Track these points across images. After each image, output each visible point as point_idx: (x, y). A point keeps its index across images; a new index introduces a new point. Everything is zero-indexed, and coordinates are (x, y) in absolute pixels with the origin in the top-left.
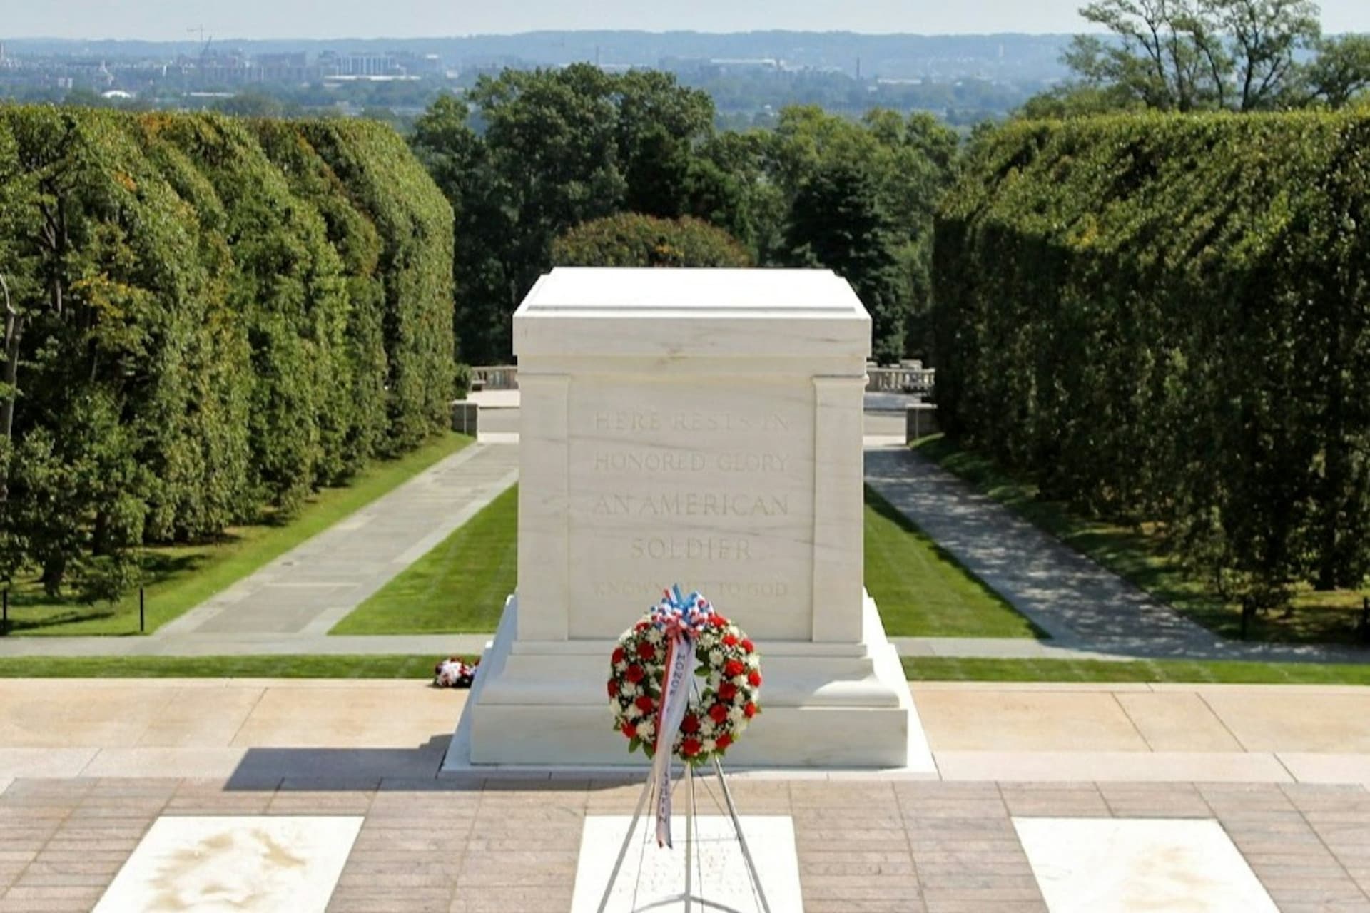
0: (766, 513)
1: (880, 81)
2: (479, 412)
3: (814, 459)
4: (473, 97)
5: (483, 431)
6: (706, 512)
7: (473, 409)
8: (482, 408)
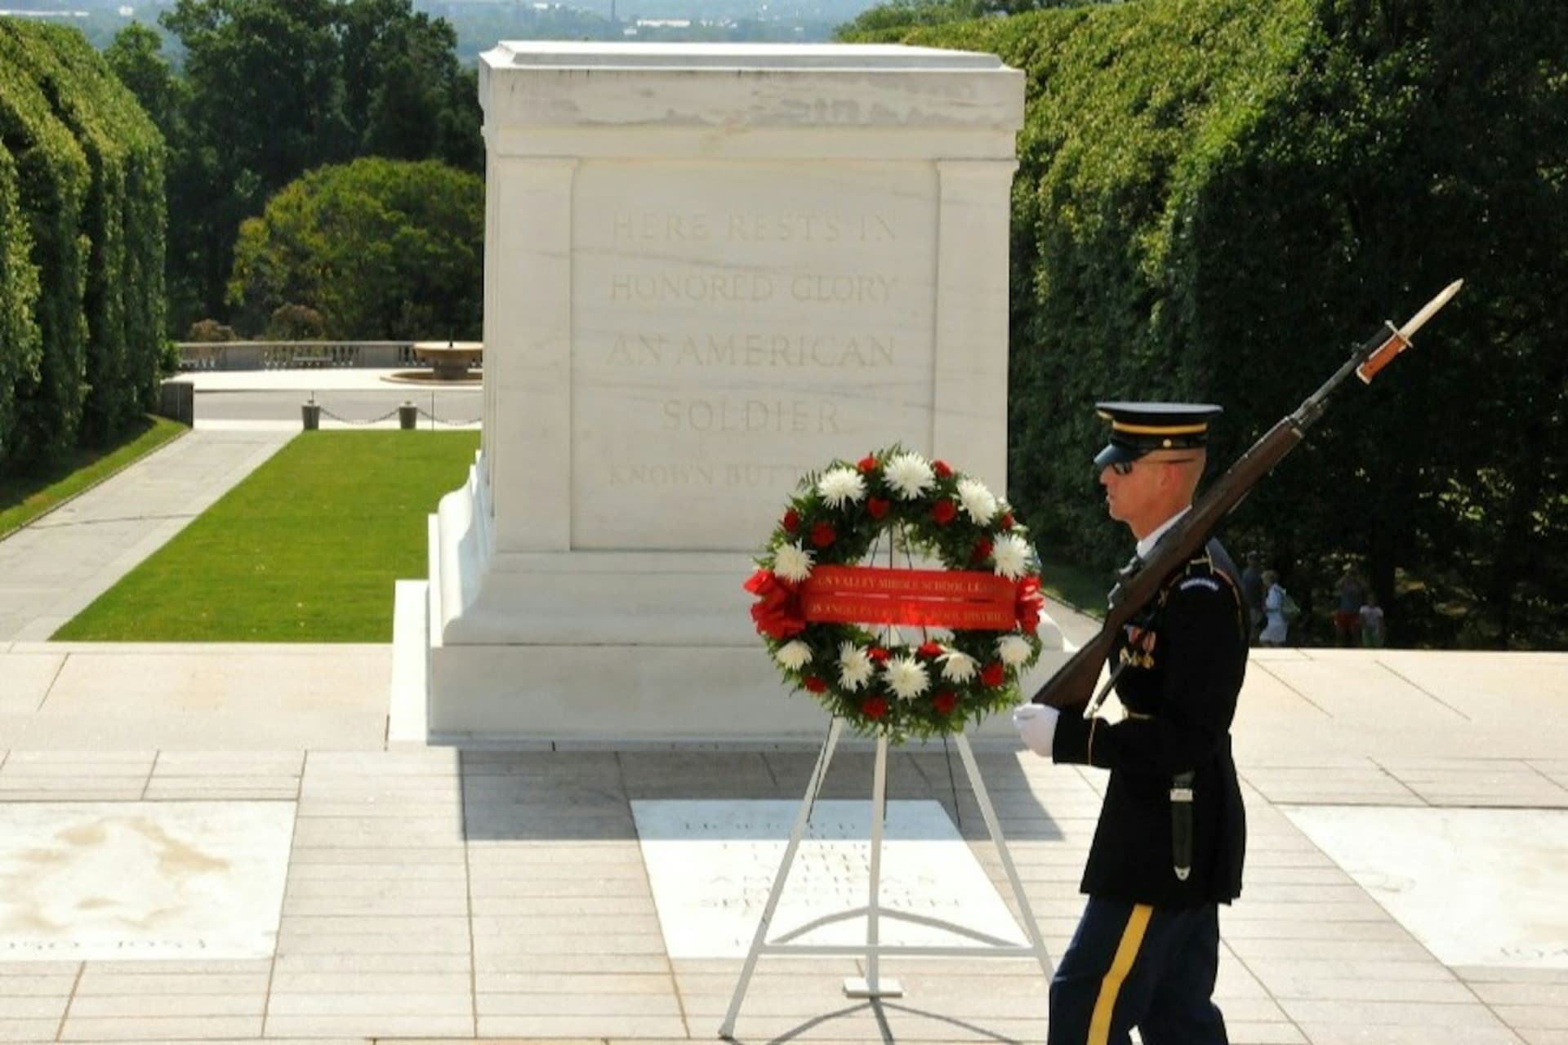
0: (863, 363)
1: (639, 23)
2: (197, 398)
3: (935, 283)
4: (170, 24)
5: (203, 417)
6: (773, 363)
7: (188, 388)
8: (201, 391)
